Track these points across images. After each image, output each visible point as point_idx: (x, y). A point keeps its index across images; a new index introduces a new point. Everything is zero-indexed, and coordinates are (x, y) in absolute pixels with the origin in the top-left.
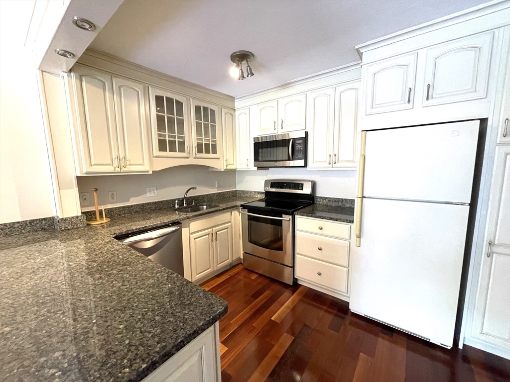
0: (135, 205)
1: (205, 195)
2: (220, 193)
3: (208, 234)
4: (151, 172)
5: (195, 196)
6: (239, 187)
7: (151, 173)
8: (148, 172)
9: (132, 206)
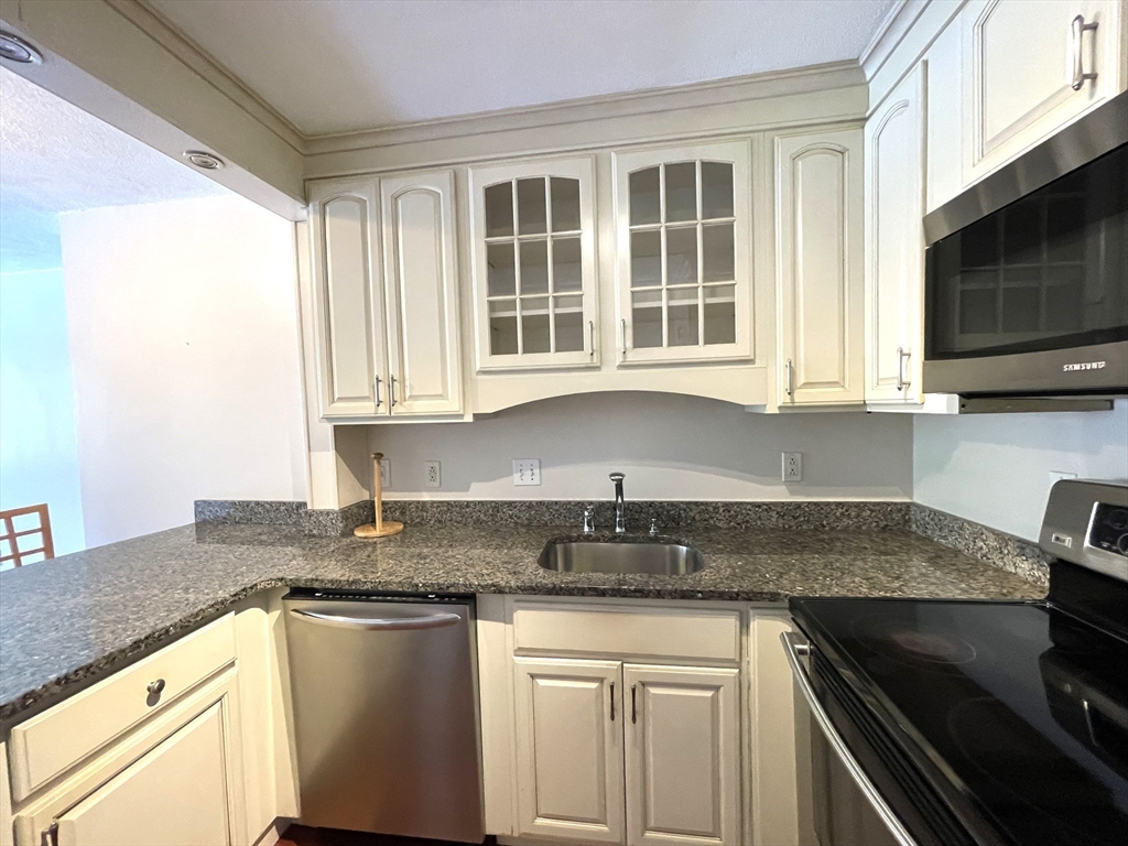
0: (475, 503)
1: (715, 506)
2: (798, 505)
3: (601, 680)
4: (469, 419)
5: (672, 504)
6: (927, 493)
7: (471, 420)
8: (462, 416)
9: (468, 504)
